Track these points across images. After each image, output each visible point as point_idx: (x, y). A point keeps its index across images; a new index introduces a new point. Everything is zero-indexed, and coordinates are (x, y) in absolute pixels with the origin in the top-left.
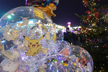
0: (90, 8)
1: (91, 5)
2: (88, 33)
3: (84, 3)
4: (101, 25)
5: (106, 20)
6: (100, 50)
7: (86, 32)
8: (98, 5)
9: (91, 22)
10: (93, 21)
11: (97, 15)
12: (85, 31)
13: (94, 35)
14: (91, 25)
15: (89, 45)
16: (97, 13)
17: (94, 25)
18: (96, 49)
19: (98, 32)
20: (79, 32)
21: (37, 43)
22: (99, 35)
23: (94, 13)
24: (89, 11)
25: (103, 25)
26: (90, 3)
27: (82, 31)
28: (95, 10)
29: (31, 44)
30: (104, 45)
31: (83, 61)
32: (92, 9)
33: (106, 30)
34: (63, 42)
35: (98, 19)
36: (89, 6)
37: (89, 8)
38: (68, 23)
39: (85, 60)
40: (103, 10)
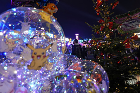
0: (104, 17)
1: (105, 14)
2: (101, 47)
3: (96, 10)
4: (115, 37)
5: (121, 32)
6: (114, 66)
7: (98, 45)
8: (112, 14)
9: (104, 33)
10: (106, 32)
11: (112, 26)
12: (97, 43)
13: (108, 48)
14: (104, 36)
15: (102, 60)
16: (111, 22)
17: (107, 37)
18: (109, 66)
19: (113, 45)
20: (90, 45)
21: (43, 54)
22: (113, 49)
23: (108, 22)
24: (102, 20)
25: (118, 37)
26: (103, 11)
27: (94, 44)
28: (109, 19)
29: (35, 54)
30: (119, 61)
31: (97, 78)
32: (105, 17)
33: (121, 43)
34: (71, 57)
35: (112, 30)
36: (102, 14)
37: (102, 17)
38: (76, 35)
39: (100, 76)
40: (117, 20)
